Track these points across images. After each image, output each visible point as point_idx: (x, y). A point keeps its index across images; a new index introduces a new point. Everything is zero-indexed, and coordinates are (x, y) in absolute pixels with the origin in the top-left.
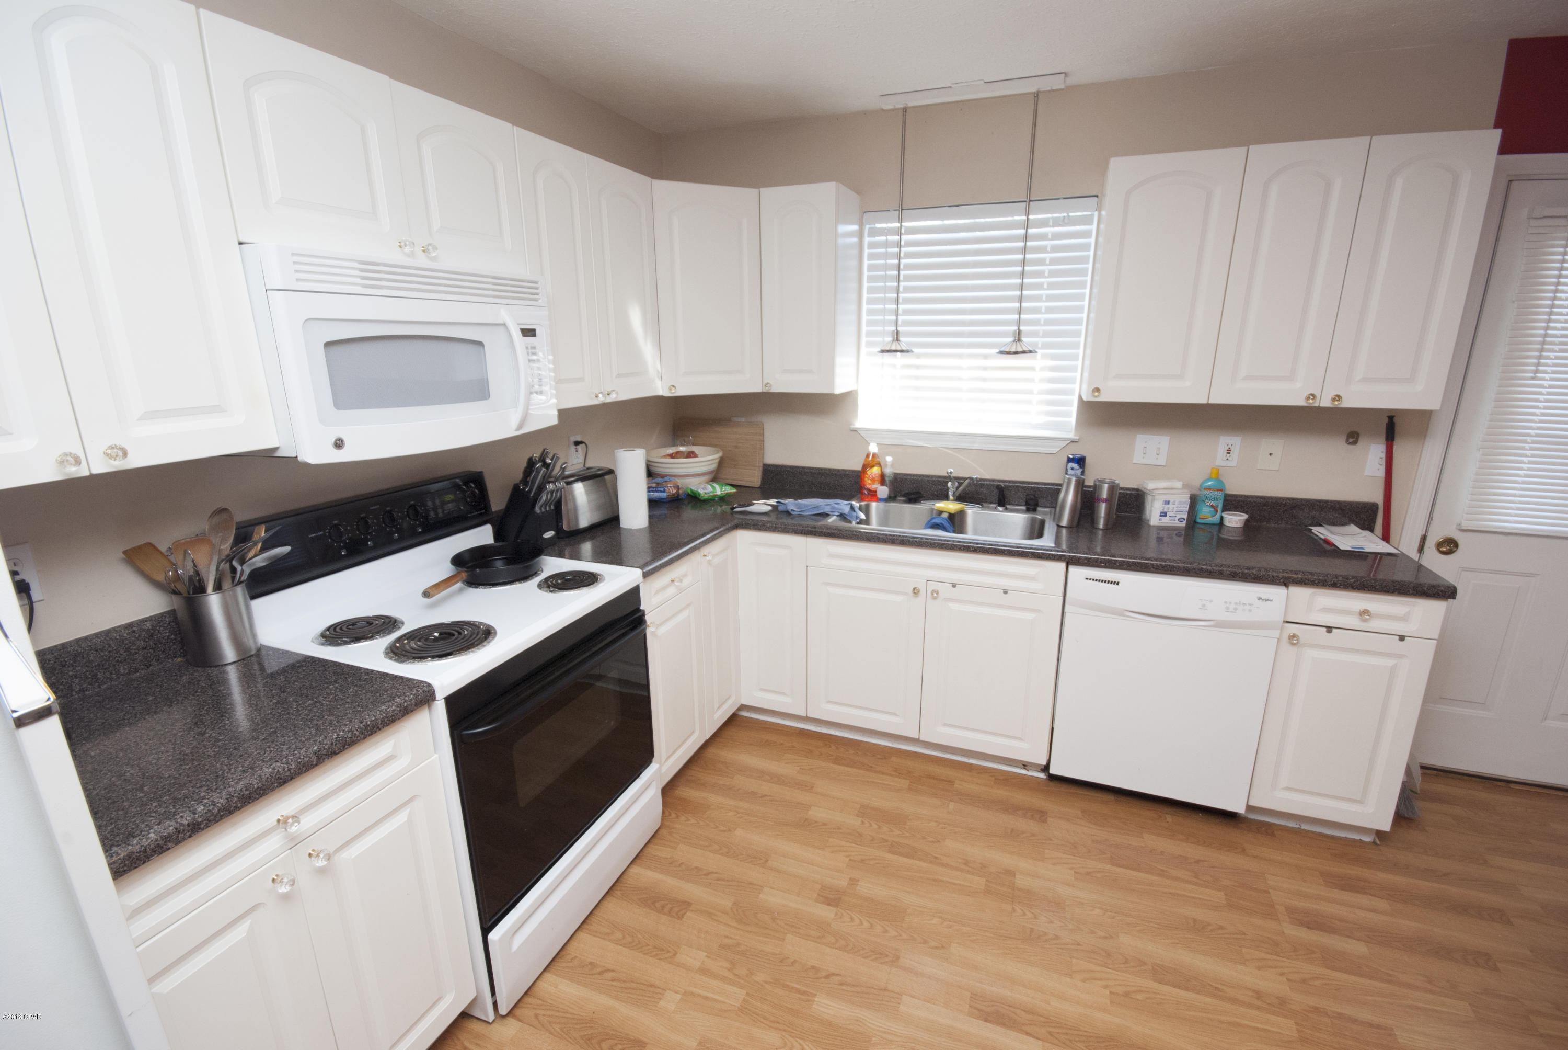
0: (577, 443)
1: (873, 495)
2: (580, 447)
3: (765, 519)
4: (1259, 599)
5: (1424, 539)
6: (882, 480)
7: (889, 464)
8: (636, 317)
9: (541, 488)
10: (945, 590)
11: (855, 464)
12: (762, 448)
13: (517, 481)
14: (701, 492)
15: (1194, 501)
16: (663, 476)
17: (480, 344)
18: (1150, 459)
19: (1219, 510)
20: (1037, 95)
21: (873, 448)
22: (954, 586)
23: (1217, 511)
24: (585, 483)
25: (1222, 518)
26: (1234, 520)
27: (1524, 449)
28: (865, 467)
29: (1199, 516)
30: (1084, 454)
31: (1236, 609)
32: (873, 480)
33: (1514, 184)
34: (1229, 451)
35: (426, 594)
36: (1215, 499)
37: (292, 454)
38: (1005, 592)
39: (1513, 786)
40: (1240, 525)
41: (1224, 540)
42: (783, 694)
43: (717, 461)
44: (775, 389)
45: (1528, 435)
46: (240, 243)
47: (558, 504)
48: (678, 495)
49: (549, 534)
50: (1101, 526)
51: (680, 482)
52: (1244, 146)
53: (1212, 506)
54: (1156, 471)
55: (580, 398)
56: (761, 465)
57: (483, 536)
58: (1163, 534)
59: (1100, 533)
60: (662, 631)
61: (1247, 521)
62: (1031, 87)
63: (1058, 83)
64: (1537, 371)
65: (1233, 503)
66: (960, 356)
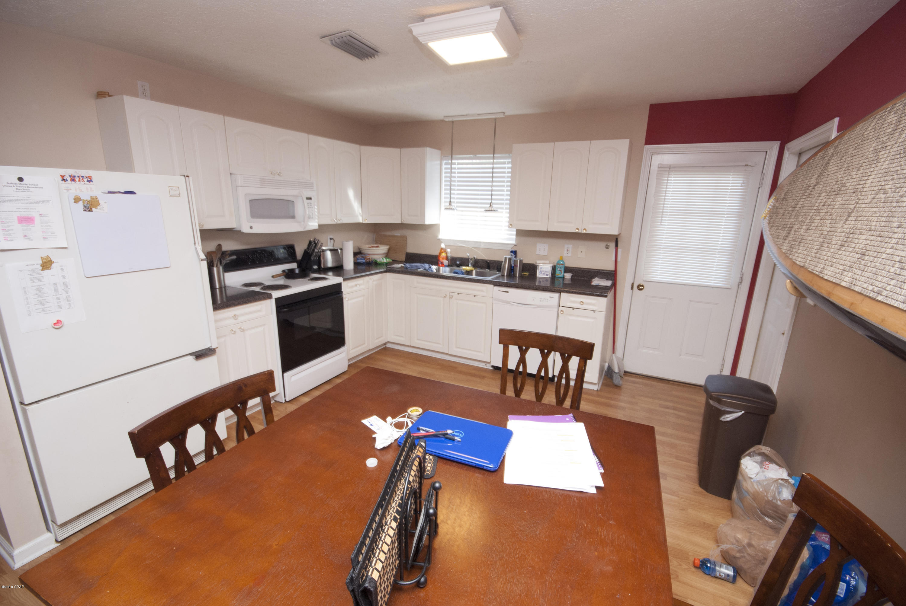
0: (331, 239)
1: (442, 263)
2: (332, 241)
3: (399, 269)
4: (550, 297)
5: (633, 284)
6: (447, 258)
7: (449, 252)
8: (351, 193)
9: (314, 250)
10: (455, 295)
11: (436, 253)
12: (406, 246)
13: (306, 249)
14: (378, 260)
15: (554, 269)
16: (364, 254)
17: (293, 202)
18: (542, 253)
19: (563, 271)
20: (495, 119)
21: (443, 246)
22: (458, 294)
23: (562, 272)
24: (332, 252)
25: (564, 275)
26: (568, 276)
27: (660, 250)
28: (440, 253)
29: (556, 274)
30: (516, 250)
31: (543, 301)
32: (443, 259)
33: (653, 155)
34: (568, 250)
35: (273, 277)
36: (561, 268)
37: (239, 230)
38: (475, 296)
39: (671, 382)
40: (570, 278)
41: (566, 284)
42: (402, 337)
43: (387, 249)
44: (405, 222)
45: (661, 246)
46: (231, 174)
47: (319, 257)
48: (370, 261)
49: (315, 267)
50: (518, 276)
51: (371, 257)
52: (552, 142)
53: (560, 271)
54: (542, 257)
55: (327, 221)
56: (405, 253)
57: (294, 266)
58: (541, 280)
59: (517, 278)
60: (350, 302)
61: (572, 276)
62: (493, 117)
63: (502, 116)
64: (661, 222)
65: (567, 270)
66: (477, 211)
